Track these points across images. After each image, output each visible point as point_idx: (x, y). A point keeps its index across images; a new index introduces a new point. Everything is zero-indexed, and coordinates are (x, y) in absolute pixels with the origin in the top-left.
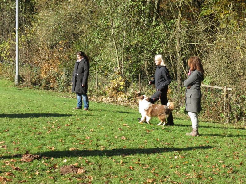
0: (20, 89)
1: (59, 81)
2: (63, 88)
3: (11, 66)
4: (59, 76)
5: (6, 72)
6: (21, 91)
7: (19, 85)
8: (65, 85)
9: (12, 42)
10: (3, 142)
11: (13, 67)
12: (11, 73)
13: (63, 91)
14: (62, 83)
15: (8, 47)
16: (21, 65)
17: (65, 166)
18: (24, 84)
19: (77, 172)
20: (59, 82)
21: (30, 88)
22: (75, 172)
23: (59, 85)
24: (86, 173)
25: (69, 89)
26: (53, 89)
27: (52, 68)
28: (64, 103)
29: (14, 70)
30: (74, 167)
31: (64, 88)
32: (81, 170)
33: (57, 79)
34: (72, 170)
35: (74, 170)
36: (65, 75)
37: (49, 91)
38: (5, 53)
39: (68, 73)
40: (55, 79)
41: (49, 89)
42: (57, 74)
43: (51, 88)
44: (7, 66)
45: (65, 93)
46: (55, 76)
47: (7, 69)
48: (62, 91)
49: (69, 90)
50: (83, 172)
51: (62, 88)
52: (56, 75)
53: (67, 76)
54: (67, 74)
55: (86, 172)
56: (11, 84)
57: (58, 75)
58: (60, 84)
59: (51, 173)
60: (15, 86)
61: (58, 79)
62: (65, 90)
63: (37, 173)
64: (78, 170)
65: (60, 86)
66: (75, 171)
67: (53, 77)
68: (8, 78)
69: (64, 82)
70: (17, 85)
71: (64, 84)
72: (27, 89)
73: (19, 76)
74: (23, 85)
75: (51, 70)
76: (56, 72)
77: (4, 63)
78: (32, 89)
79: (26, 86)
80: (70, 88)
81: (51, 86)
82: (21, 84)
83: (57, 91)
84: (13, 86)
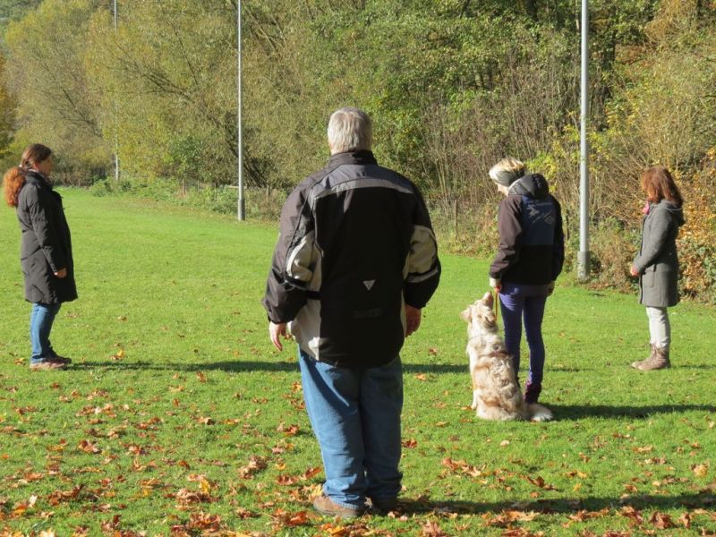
0: (598, 295)
4: (710, 255)
6: (603, 299)
7: (587, 282)
15: (553, 168)
16: (593, 220)
18: (603, 277)
20: (713, 274)
21: (622, 292)
23: (714, 282)
26: (693, 293)
27: (689, 230)
29: (568, 237)
33: (706, 263)
40: (701, 265)
42: (704, 248)
43: (686, 291)
46: (698, 256)
52: (701, 252)
57: (707, 250)
60: (575, 285)
61: (711, 265)
67: (692, 259)
70: (581, 283)
72: (615, 294)
73: (588, 254)
74: (599, 283)
75: (685, 238)
76: (700, 243)
78: (627, 293)
79: (610, 286)
81: (688, 286)
82: (595, 281)
83: (707, 302)
84: (570, 284)
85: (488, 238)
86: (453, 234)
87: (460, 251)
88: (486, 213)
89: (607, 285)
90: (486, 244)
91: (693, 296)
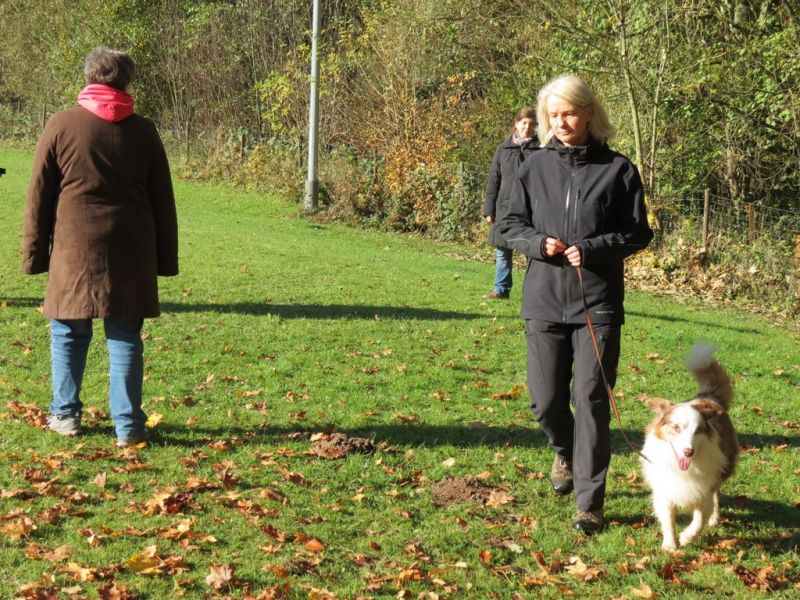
0: (319, 227)
1: (444, 205)
2: (457, 227)
3: (293, 153)
4: (443, 189)
5: (277, 170)
6: (322, 232)
7: (315, 213)
8: (462, 219)
9: (298, 75)
10: (257, 392)
11: (297, 156)
12: (292, 174)
13: (455, 239)
14: (452, 211)
15: (286, 89)
16: (325, 148)
17: (450, 480)
18: (332, 209)
19: (485, 501)
20: (443, 209)
21: (349, 225)
22: (481, 501)
23: (444, 216)
24: (514, 506)
25: (474, 230)
26: (423, 229)
27: (421, 160)
28: (456, 275)
29: (301, 165)
30: (476, 484)
31: (459, 227)
32: (498, 495)
33: (437, 196)
34: (472, 493)
35: (478, 494)
36: (465, 184)
37: (410, 236)
38: (274, 109)
39: (474, 181)
40: (432, 199)
41: (409, 230)
42: (436, 181)
43: (416, 226)
44: (281, 153)
45: (461, 243)
46: (430, 189)
47: (279, 160)
48: (452, 236)
49: (474, 234)
50: (506, 502)
51: (454, 227)
52: (433, 186)
53: (470, 190)
54: (469, 184)
55: (514, 501)
56: (290, 211)
57: (440, 184)
58: (446, 213)
59: (402, 497)
60: (301, 217)
61: (441, 199)
62: (462, 236)
63: (359, 497)
64: (489, 494)
65: (446, 220)
66: (480, 498)
67: (424, 192)
68: (281, 191)
69: (460, 210)
70: (308, 215)
71: (458, 215)
72: (341, 227)
73: (316, 184)
74: (327, 215)
75: (417, 170)
76: (433, 175)
77: (271, 142)
78: (355, 227)
79: (337, 218)
80: (478, 228)
81: (417, 220)
82: (323, 212)
83: (436, 238)
84: (296, 215)
85: (219, 164)
86: (184, 159)
87: (190, 177)
88: (219, 137)
89: (334, 217)
90: (217, 170)
91: (424, 231)
